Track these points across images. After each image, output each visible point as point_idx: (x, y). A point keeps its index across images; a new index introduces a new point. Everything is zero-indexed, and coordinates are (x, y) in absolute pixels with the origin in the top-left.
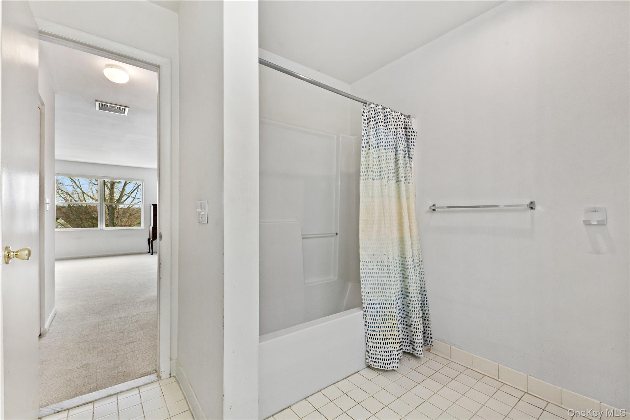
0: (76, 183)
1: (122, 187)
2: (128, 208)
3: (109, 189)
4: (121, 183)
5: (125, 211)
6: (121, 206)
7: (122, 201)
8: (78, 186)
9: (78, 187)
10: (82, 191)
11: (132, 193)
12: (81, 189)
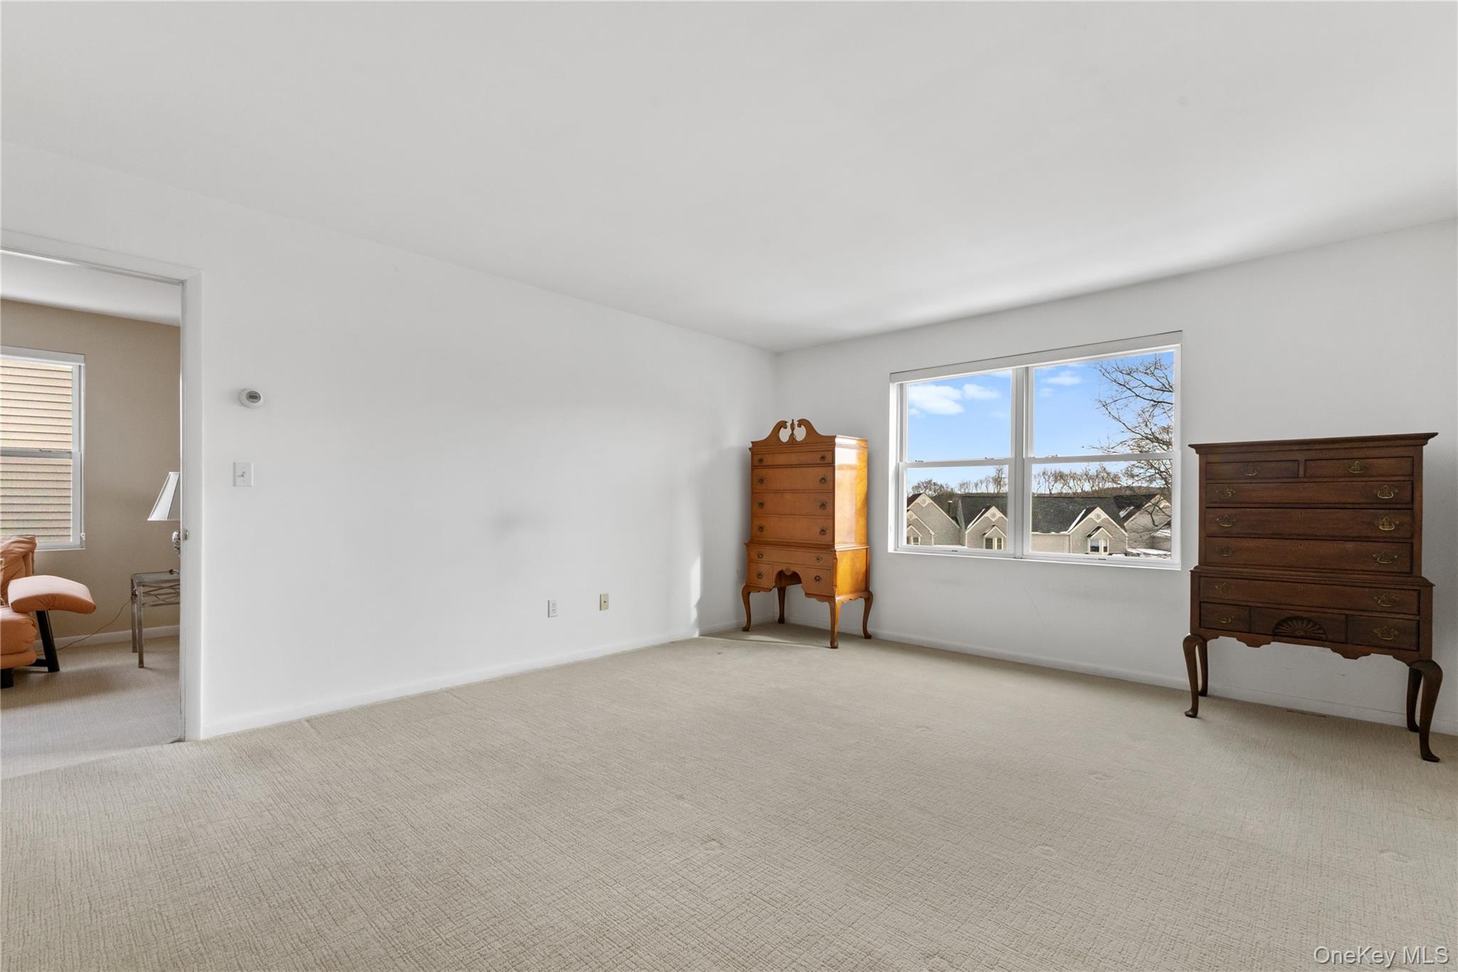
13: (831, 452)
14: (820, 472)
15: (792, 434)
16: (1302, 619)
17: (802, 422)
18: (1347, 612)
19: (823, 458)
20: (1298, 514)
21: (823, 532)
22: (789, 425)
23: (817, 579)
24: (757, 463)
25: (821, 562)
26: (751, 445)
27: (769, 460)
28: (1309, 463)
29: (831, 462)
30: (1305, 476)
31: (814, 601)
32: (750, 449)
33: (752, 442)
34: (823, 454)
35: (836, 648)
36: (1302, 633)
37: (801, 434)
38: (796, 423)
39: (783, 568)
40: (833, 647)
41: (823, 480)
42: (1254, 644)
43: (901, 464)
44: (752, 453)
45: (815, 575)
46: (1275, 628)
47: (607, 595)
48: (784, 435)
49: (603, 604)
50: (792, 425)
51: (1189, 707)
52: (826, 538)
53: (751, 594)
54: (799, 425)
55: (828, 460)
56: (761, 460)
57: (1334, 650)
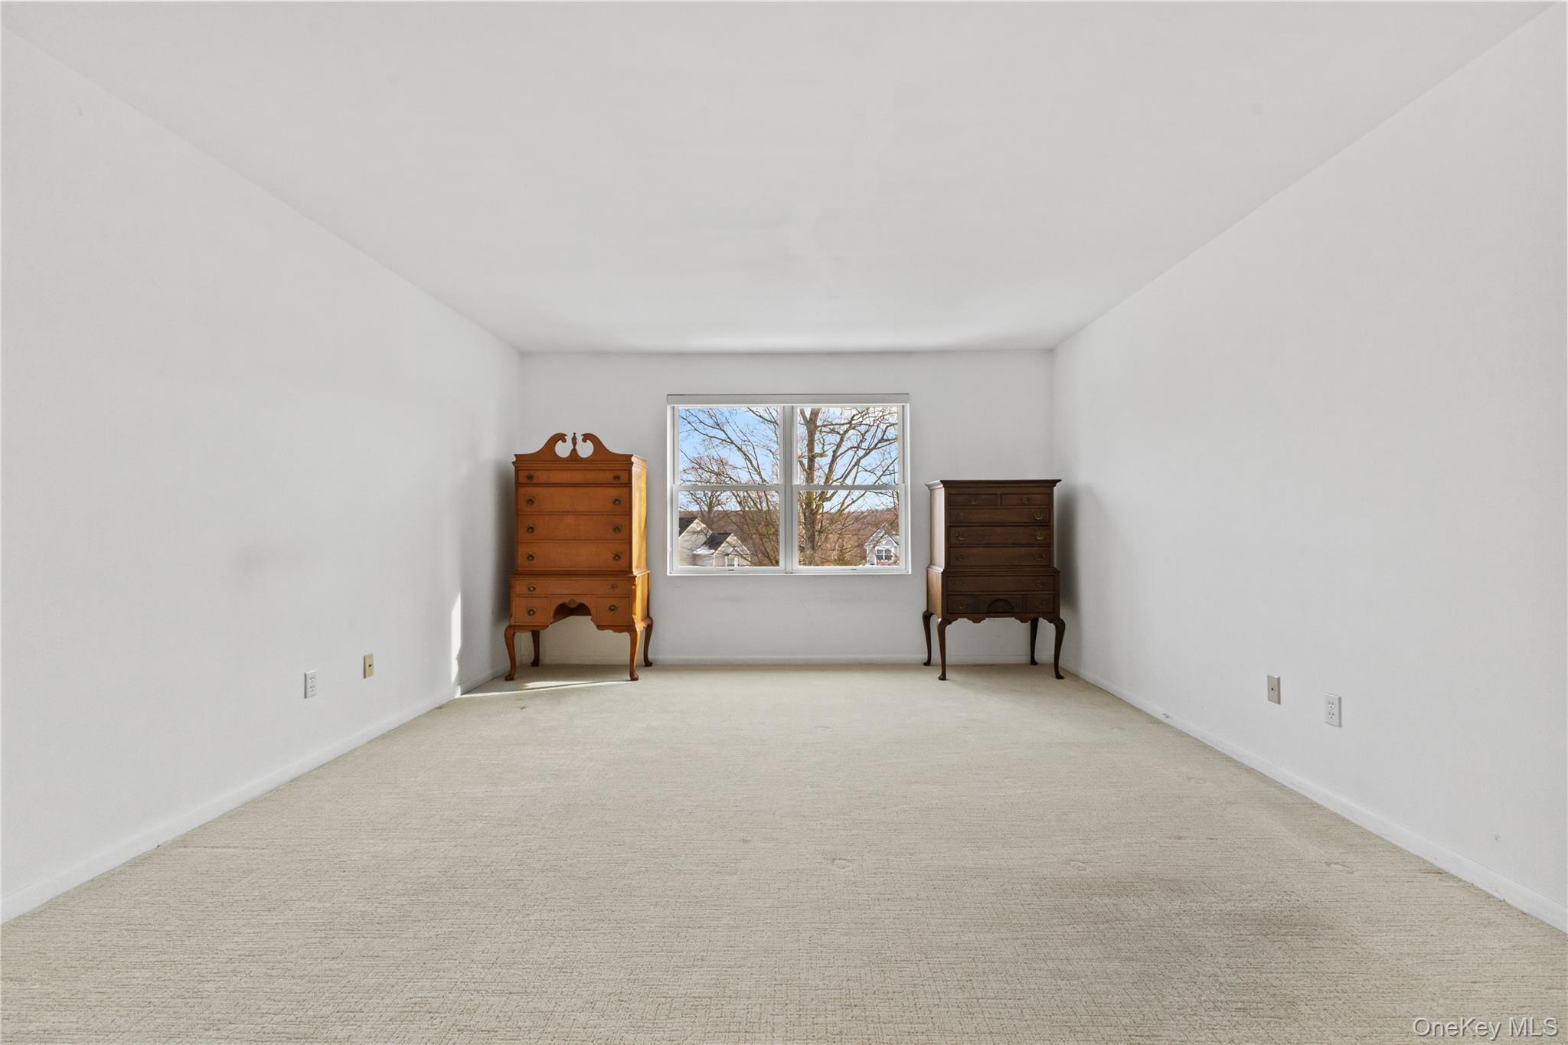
0: (751, 463)
1: (828, 465)
2: (839, 510)
3: (805, 471)
4: (827, 456)
5: (833, 518)
6: (827, 506)
7: (829, 495)
8: (755, 468)
9: (756, 470)
10: (761, 478)
11: (846, 477)
12: (759, 474)
13: (627, 472)
14: (614, 493)
15: (574, 450)
16: (1001, 600)
17: (587, 437)
18: (1022, 593)
19: (617, 478)
20: (1000, 530)
21: (617, 557)
22: (569, 439)
23: (612, 608)
24: (523, 479)
25: (616, 590)
26: (514, 459)
27: (541, 476)
28: (1003, 496)
29: (627, 482)
30: (1001, 505)
31: (609, 633)
32: (513, 463)
33: (516, 455)
34: (618, 473)
35: (636, 679)
36: (1001, 610)
37: (586, 450)
38: (579, 438)
39: (566, 600)
40: (634, 679)
41: (617, 501)
42: (976, 621)
43: (674, 486)
44: (516, 468)
45: (610, 604)
46: (988, 608)
47: (371, 656)
48: (563, 450)
49: (367, 669)
50: (574, 440)
51: (939, 674)
52: (622, 564)
53: (517, 634)
54: (584, 440)
55: (624, 478)
56: (530, 477)
57: (1017, 618)
